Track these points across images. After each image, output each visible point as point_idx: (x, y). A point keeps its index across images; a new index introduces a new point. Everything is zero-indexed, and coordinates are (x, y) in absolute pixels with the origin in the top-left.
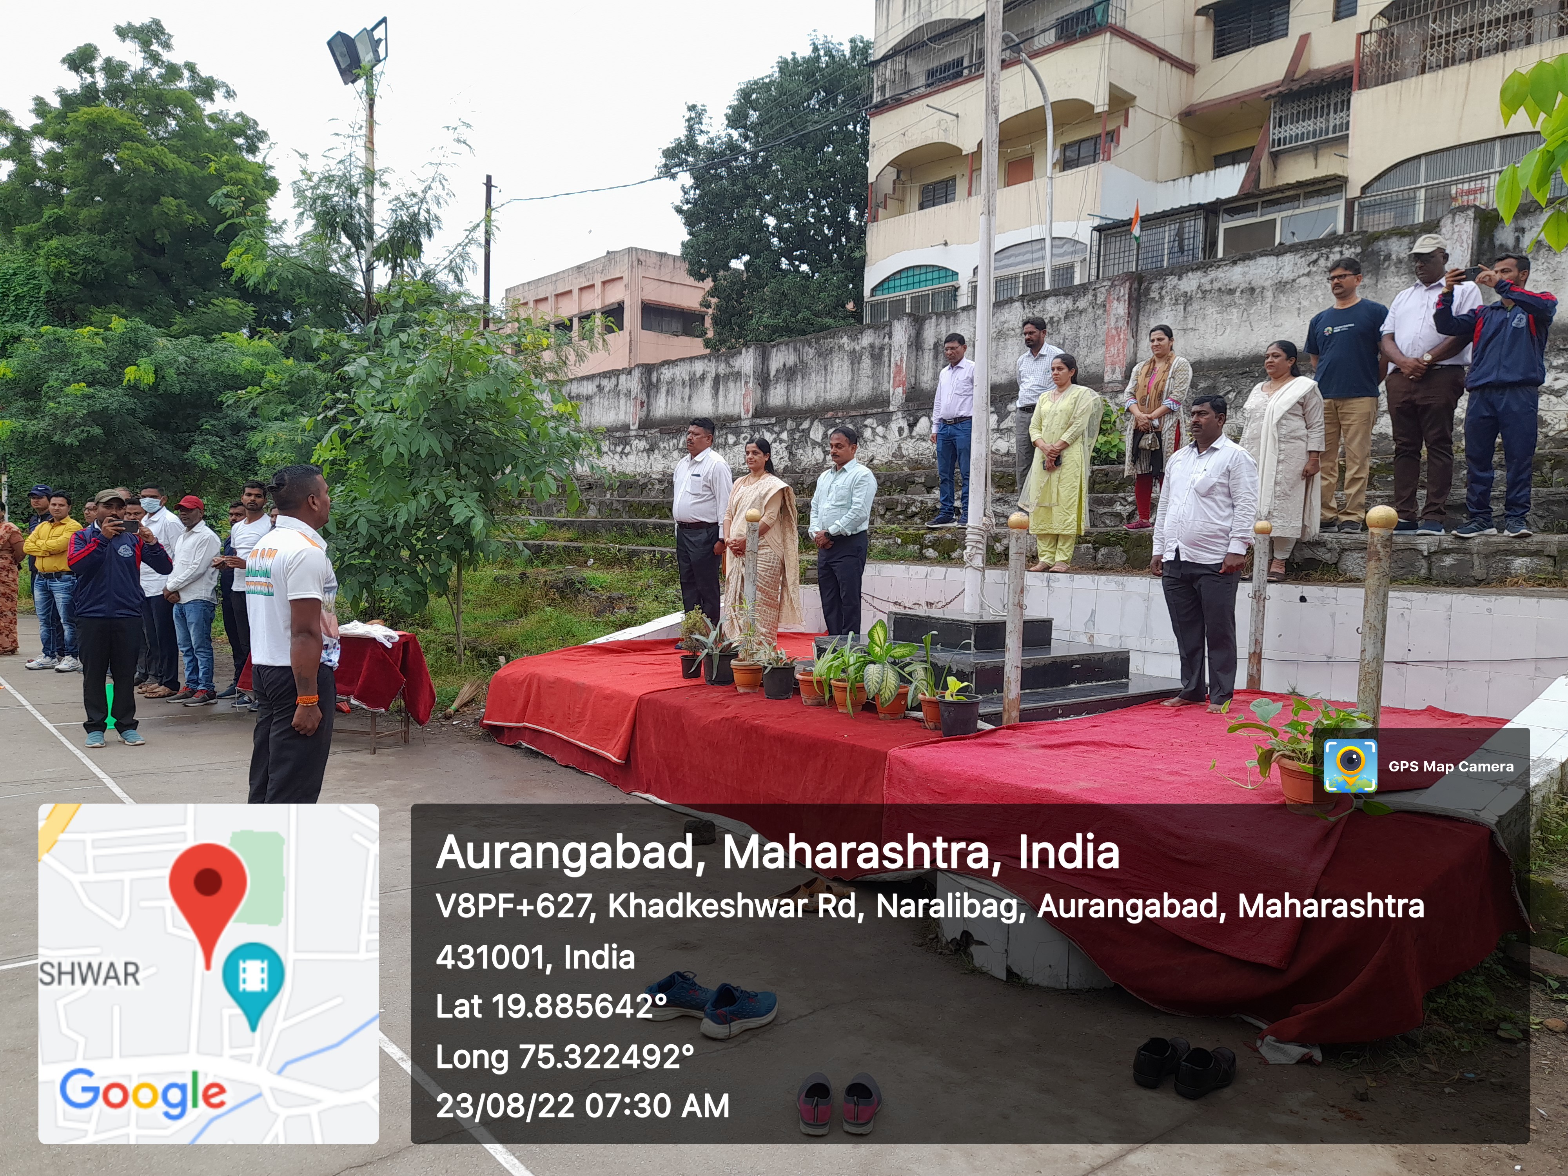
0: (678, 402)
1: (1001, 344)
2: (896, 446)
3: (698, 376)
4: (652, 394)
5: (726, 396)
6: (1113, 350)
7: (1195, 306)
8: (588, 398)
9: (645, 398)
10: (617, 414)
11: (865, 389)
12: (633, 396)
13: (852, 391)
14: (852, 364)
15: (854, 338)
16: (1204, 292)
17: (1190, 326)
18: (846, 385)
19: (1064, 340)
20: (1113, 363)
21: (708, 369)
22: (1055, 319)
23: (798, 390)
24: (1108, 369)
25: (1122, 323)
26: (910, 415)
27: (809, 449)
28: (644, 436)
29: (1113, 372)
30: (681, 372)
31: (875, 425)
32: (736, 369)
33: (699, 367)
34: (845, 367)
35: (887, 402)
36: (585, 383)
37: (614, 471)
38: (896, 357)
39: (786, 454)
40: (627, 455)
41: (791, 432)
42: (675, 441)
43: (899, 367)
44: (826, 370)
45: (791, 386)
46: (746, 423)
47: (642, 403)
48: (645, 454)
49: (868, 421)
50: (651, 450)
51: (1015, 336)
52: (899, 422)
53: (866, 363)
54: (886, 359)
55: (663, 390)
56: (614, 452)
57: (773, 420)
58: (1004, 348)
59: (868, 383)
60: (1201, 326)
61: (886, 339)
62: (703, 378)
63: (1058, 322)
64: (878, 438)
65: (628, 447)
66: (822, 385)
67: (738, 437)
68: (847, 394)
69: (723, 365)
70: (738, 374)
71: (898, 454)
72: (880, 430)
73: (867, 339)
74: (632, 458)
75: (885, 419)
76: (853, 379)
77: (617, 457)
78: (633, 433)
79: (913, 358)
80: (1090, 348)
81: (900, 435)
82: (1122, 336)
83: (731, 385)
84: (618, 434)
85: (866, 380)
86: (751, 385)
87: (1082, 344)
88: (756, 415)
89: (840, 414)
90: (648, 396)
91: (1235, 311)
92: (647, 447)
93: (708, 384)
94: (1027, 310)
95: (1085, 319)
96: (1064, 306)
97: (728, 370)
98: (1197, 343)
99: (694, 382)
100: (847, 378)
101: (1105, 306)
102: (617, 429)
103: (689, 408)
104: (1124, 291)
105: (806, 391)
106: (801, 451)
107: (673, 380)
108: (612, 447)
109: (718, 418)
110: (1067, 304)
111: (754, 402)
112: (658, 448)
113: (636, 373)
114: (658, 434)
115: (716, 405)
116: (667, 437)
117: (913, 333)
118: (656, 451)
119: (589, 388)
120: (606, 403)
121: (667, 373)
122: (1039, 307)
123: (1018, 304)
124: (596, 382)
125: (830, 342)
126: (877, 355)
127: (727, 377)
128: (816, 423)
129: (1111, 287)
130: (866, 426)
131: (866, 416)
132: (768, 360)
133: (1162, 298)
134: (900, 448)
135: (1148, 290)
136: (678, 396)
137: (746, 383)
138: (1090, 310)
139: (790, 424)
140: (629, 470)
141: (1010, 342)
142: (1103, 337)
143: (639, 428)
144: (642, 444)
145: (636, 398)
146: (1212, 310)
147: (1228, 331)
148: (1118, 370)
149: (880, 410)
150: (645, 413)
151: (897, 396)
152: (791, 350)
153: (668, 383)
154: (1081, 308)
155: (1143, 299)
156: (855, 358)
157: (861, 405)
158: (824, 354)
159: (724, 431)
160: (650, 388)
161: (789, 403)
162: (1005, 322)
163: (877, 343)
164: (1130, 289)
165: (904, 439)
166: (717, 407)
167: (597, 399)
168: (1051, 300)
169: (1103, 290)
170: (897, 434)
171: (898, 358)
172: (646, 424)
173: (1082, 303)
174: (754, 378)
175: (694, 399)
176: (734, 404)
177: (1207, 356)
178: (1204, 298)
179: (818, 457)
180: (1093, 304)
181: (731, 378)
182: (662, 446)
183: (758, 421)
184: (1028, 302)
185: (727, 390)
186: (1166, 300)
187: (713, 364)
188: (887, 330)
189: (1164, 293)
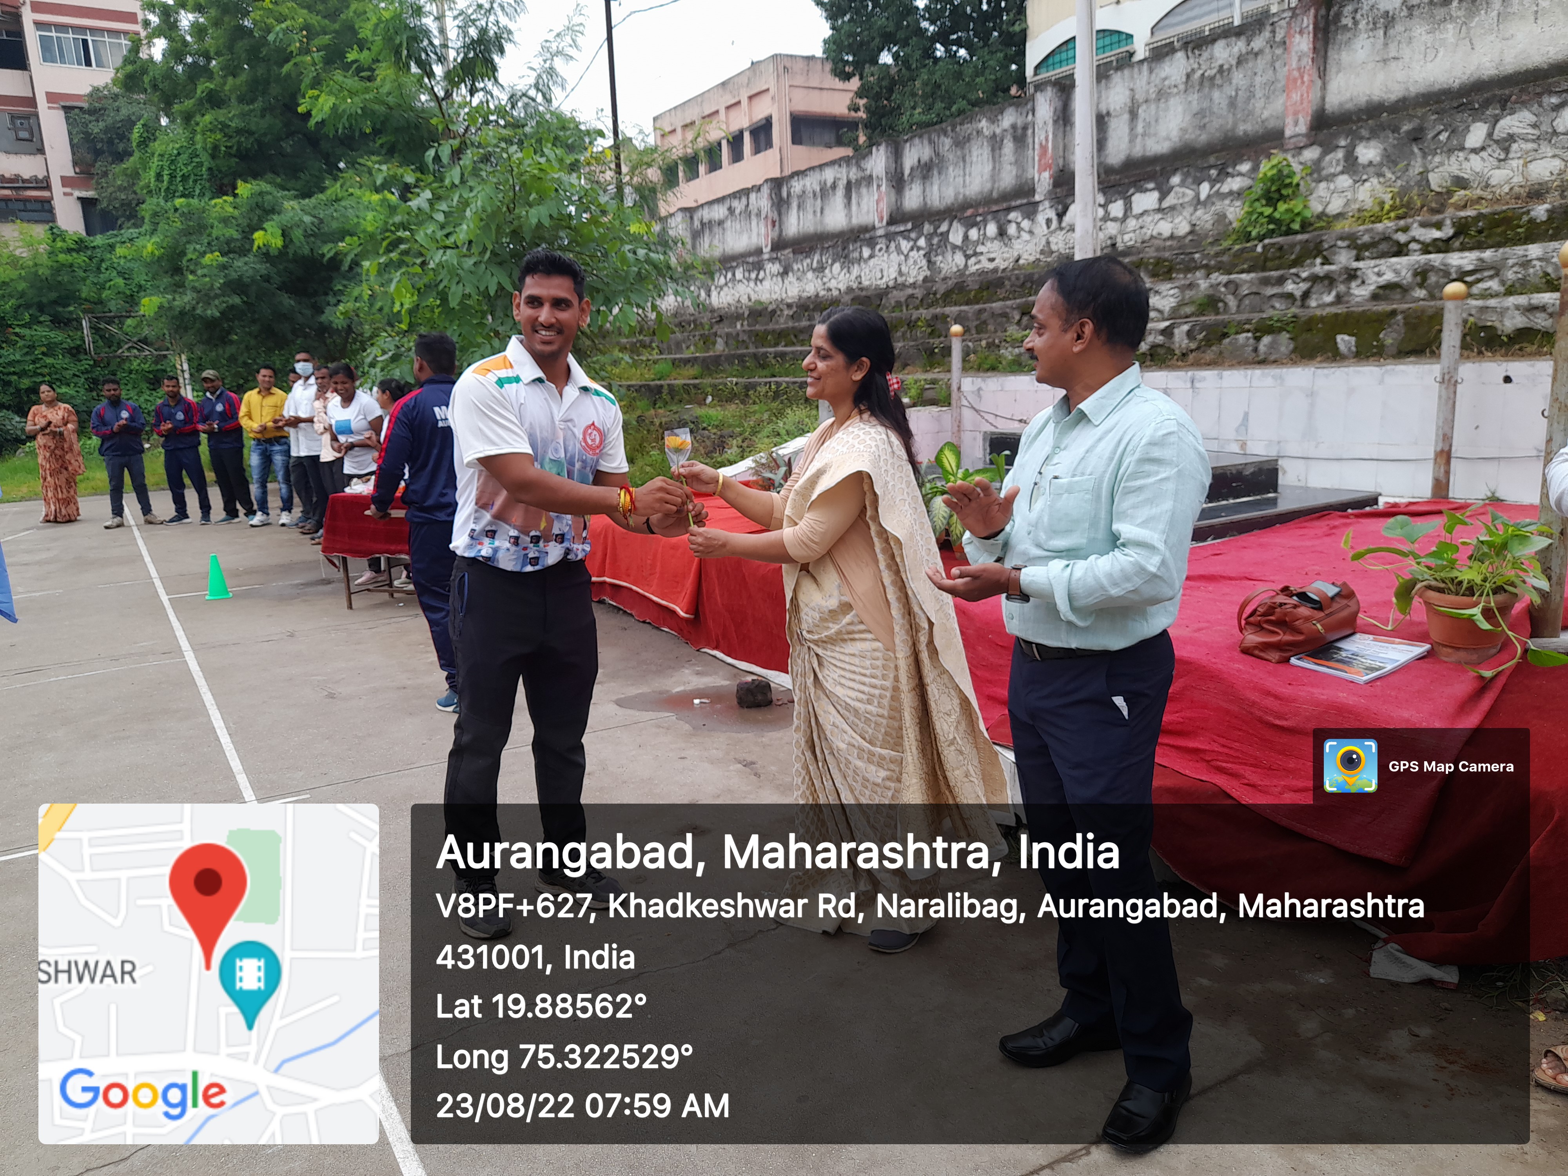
0: (810, 216)
1: (1162, 105)
2: (1043, 242)
3: (829, 184)
4: (783, 210)
5: (859, 204)
6: (1296, 97)
7: (1399, 27)
8: (721, 223)
9: (776, 217)
10: (750, 238)
11: (1008, 179)
12: (763, 216)
13: (994, 182)
14: (993, 150)
15: (993, 121)
16: (1411, 8)
17: (1392, 54)
18: (987, 176)
19: (1237, 90)
20: (1296, 113)
21: (838, 176)
22: (1225, 67)
23: (935, 188)
24: (1289, 120)
25: (1307, 62)
26: (1059, 203)
27: (949, 255)
28: (777, 258)
29: (1296, 123)
30: (811, 183)
31: (1019, 220)
32: (868, 173)
33: (829, 175)
34: (985, 156)
35: (1032, 191)
36: (716, 207)
37: (750, 300)
38: (1040, 136)
39: (924, 262)
40: (761, 281)
41: (929, 238)
42: (809, 261)
43: (1044, 148)
44: (964, 161)
45: (928, 185)
46: (880, 232)
47: (774, 223)
48: (779, 279)
49: (1012, 216)
50: (785, 273)
51: (1178, 93)
52: (1046, 212)
53: (1009, 146)
54: (1030, 140)
55: (794, 205)
56: (749, 280)
57: (909, 226)
58: (1167, 110)
59: (1011, 171)
60: (1406, 52)
61: (1030, 117)
62: (834, 186)
63: (1229, 70)
64: (1022, 233)
65: (762, 274)
66: (961, 179)
67: (873, 248)
68: (988, 186)
69: (854, 170)
70: (871, 176)
71: (1047, 250)
72: (1026, 224)
73: (1009, 118)
74: (767, 284)
75: (1030, 211)
76: (994, 168)
77: (752, 284)
78: (766, 256)
79: (1060, 135)
80: (1268, 98)
81: (1048, 227)
82: (1306, 78)
83: (864, 190)
84: (751, 260)
85: (1009, 167)
86: (883, 188)
87: (1259, 94)
88: (892, 221)
89: (981, 211)
90: (780, 214)
91: (1450, 26)
92: (781, 270)
93: (840, 192)
94: (1192, 61)
95: (1261, 63)
96: (1236, 50)
97: (860, 174)
98: (1400, 76)
99: (825, 192)
100: (988, 168)
101: (1285, 43)
102: (750, 254)
103: (821, 222)
104: (1307, 21)
105: (943, 189)
106: (940, 258)
107: (804, 192)
108: (747, 274)
109: (852, 231)
110: (1239, 46)
111: (888, 207)
112: (793, 270)
113: (765, 190)
114: (791, 255)
115: (849, 216)
116: (801, 257)
117: (1059, 104)
118: (790, 274)
119: (719, 212)
120: (738, 226)
121: (797, 186)
122: (1206, 55)
123: (1180, 55)
124: (727, 204)
125: (968, 128)
126: (1020, 136)
127: (859, 182)
128: (955, 223)
129: (1291, 17)
130: (1010, 222)
131: (1009, 210)
132: (901, 157)
133: (1356, 23)
134: (1048, 243)
135: (1338, 16)
136: (810, 210)
137: (879, 186)
138: (1267, 50)
139: (927, 228)
140: (765, 297)
141: (1172, 101)
142: (1283, 83)
143: (772, 250)
144: (775, 268)
145: (766, 217)
146: (1420, 31)
147: (1440, 54)
148: (1302, 121)
149: (1025, 201)
150: (776, 234)
151: (1043, 181)
152: (926, 142)
153: (799, 197)
154: (1256, 49)
155: (1333, 28)
156: (995, 143)
157: (1006, 197)
158: (961, 143)
159: (858, 244)
160: (780, 204)
161: (925, 204)
162: (1165, 79)
163: (1020, 123)
164: (1316, 17)
165: (1052, 233)
166: (851, 218)
167: (728, 224)
168: (1220, 45)
169: (1283, 23)
170: (1045, 227)
171: (1043, 137)
172: (779, 245)
173: (1258, 43)
174: (887, 180)
175: (826, 212)
176: (868, 212)
177: (1414, 90)
178: (1410, 16)
179: (959, 263)
180: (1272, 43)
181: (864, 183)
182: (795, 267)
183: (893, 229)
184: (1193, 49)
185: (859, 196)
186: (1362, 25)
187: (844, 170)
188: (1029, 106)
189: (1358, 16)
